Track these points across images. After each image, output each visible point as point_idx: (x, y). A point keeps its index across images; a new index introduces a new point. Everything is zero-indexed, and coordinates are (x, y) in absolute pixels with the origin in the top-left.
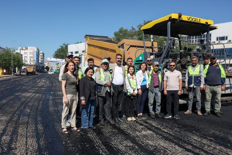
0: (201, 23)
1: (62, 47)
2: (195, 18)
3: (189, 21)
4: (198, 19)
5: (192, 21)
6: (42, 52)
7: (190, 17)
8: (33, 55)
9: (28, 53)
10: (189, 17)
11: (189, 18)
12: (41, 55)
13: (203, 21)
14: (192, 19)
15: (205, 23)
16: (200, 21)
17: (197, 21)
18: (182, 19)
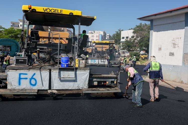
0: (63, 13)
1: (117, 32)
2: (54, 9)
3: (46, 12)
4: (59, 10)
5: (50, 12)
6: (108, 35)
7: (47, 8)
8: (99, 37)
9: (95, 36)
10: (45, 8)
11: (46, 9)
12: (107, 37)
13: (66, 12)
14: (50, 11)
15: (69, 14)
16: (61, 12)
17: (57, 12)
18: (36, 10)
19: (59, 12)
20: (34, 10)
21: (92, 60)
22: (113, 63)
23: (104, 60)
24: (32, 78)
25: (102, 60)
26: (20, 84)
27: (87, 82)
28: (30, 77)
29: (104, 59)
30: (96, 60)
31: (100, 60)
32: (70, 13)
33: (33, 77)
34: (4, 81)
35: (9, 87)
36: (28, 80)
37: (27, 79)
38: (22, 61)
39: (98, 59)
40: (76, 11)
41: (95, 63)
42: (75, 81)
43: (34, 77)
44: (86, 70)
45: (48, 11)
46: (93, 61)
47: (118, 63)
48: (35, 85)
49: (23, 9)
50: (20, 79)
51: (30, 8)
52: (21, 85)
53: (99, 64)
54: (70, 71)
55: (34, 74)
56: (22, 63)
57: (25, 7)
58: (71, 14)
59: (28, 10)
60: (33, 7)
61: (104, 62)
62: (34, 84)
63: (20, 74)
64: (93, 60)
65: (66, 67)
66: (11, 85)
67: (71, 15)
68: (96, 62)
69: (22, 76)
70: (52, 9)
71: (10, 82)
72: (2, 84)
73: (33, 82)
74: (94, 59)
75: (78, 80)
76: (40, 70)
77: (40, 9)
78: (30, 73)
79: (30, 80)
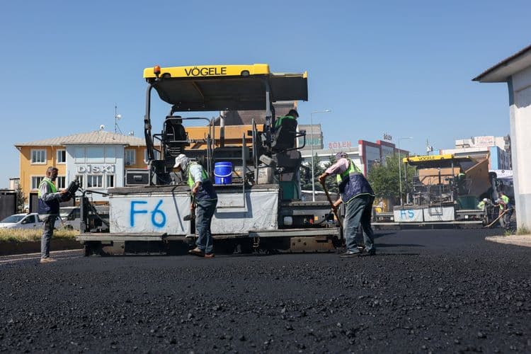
0: (228, 74)
2: (208, 67)
3: (191, 75)
4: (219, 68)
5: (200, 75)
7: (193, 67)
10: (188, 68)
11: (192, 71)
13: (234, 70)
14: (200, 72)
15: (240, 74)
16: (223, 72)
17: (214, 73)
18: (169, 74)
19: (219, 71)
20: (167, 76)
21: (403, 212)
22: (467, 217)
23: (439, 209)
24: (156, 211)
25: (433, 210)
26: (132, 223)
27: (274, 217)
28: (153, 209)
29: (439, 206)
30: (414, 211)
31: (426, 211)
32: (242, 72)
33: (158, 209)
34: (106, 220)
35: (112, 230)
36: (149, 215)
37: (145, 212)
38: (139, 178)
39: (421, 206)
40: (255, 65)
41: (412, 220)
42: (248, 215)
43: (160, 208)
44: (270, 189)
45: (196, 72)
46: (408, 215)
47: (481, 215)
48: (162, 225)
49: (145, 76)
50: (133, 212)
51: (157, 73)
52: (135, 225)
53: (424, 221)
54: (235, 192)
55: (161, 202)
56: (139, 181)
57: (149, 72)
58: (245, 74)
59: (154, 76)
60: (163, 71)
61: (438, 214)
62: (160, 223)
63: (133, 203)
64: (406, 211)
65: (224, 183)
66: (117, 226)
67: (245, 76)
68: (415, 217)
69: (137, 207)
70: (202, 68)
71: (114, 220)
72: (101, 225)
73: (159, 219)
74: (410, 209)
75: (254, 212)
76: (174, 195)
77: (177, 72)
78: (152, 200)
79: (151, 214)
